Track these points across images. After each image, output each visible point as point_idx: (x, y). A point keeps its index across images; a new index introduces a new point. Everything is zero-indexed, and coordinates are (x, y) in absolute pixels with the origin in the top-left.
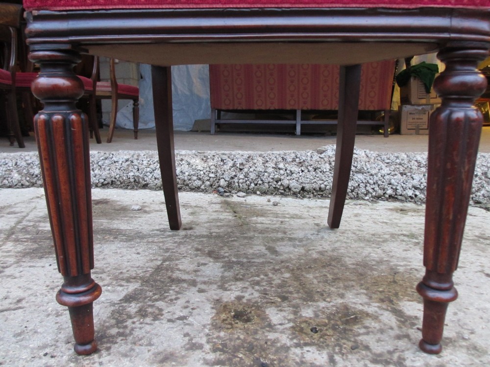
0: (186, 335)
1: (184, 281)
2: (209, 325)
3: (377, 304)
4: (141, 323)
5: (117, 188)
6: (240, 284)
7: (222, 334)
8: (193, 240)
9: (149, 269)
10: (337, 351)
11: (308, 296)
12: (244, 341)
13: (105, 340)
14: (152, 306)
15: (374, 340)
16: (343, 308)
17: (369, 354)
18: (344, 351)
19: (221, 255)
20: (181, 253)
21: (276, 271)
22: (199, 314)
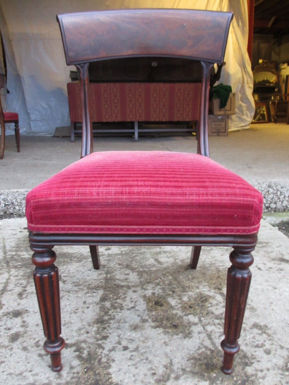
0: (139, 316)
1: (123, 286)
2: (146, 309)
3: (213, 291)
4: (116, 312)
7: (154, 313)
9: (102, 280)
10: (201, 316)
11: (183, 289)
12: (163, 315)
13: (105, 322)
14: (116, 303)
15: (215, 309)
16: (199, 294)
17: (213, 316)
18: (204, 315)
19: (134, 267)
20: (113, 267)
21: (164, 275)
22: (139, 305)
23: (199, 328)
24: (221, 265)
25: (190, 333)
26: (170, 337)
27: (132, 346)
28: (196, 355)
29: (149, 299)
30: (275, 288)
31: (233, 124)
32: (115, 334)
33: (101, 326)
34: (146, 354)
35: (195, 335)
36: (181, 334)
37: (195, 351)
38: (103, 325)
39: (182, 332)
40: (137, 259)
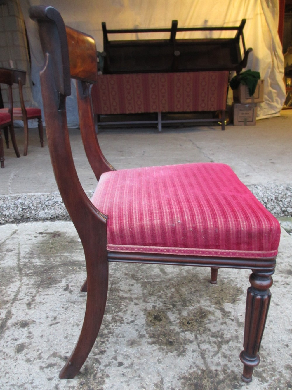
0: (137, 330)
1: (126, 298)
2: (145, 324)
3: (214, 306)
4: (116, 326)
5: (60, 220)
6: (153, 298)
7: (151, 328)
8: (121, 266)
10: (198, 332)
11: (184, 303)
12: (161, 331)
13: (104, 336)
14: (117, 316)
15: (212, 326)
16: (199, 309)
17: (210, 333)
18: (201, 332)
19: (139, 277)
20: (118, 277)
21: (167, 287)
22: (139, 319)
23: (194, 346)
24: (226, 276)
25: (184, 351)
26: (164, 354)
27: (126, 363)
28: (187, 375)
29: (149, 313)
30: (277, 305)
31: (262, 111)
32: (113, 349)
33: (100, 340)
34: (139, 371)
35: (189, 353)
36: (175, 352)
37: (187, 370)
38: (102, 339)
39: (176, 350)
40: (143, 268)
